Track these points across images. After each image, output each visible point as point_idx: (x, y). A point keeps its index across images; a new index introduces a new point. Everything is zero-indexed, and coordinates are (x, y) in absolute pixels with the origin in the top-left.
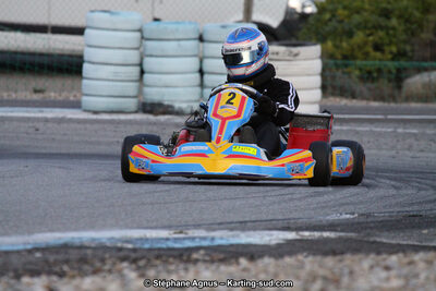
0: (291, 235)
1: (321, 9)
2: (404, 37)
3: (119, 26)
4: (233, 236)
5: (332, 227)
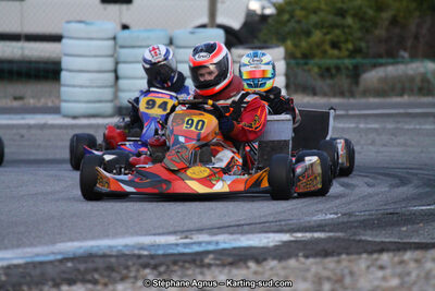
0: (286, 237)
2: (358, 34)
3: (94, 35)
4: (235, 240)
5: (320, 227)
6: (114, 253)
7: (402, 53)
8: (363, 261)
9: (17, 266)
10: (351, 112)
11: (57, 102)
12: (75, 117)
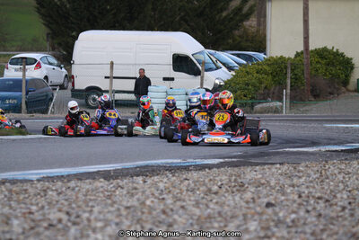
1: (226, 83)
7: (268, 98)
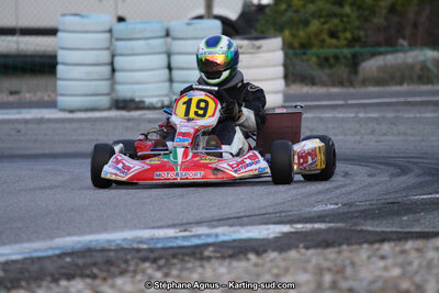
0: (286, 228)
2: (357, 23)
3: (87, 28)
4: (234, 232)
5: (320, 218)
6: (113, 248)
7: (401, 41)
8: (364, 251)
9: (14, 262)
10: (350, 102)
11: (53, 95)
12: (71, 111)
